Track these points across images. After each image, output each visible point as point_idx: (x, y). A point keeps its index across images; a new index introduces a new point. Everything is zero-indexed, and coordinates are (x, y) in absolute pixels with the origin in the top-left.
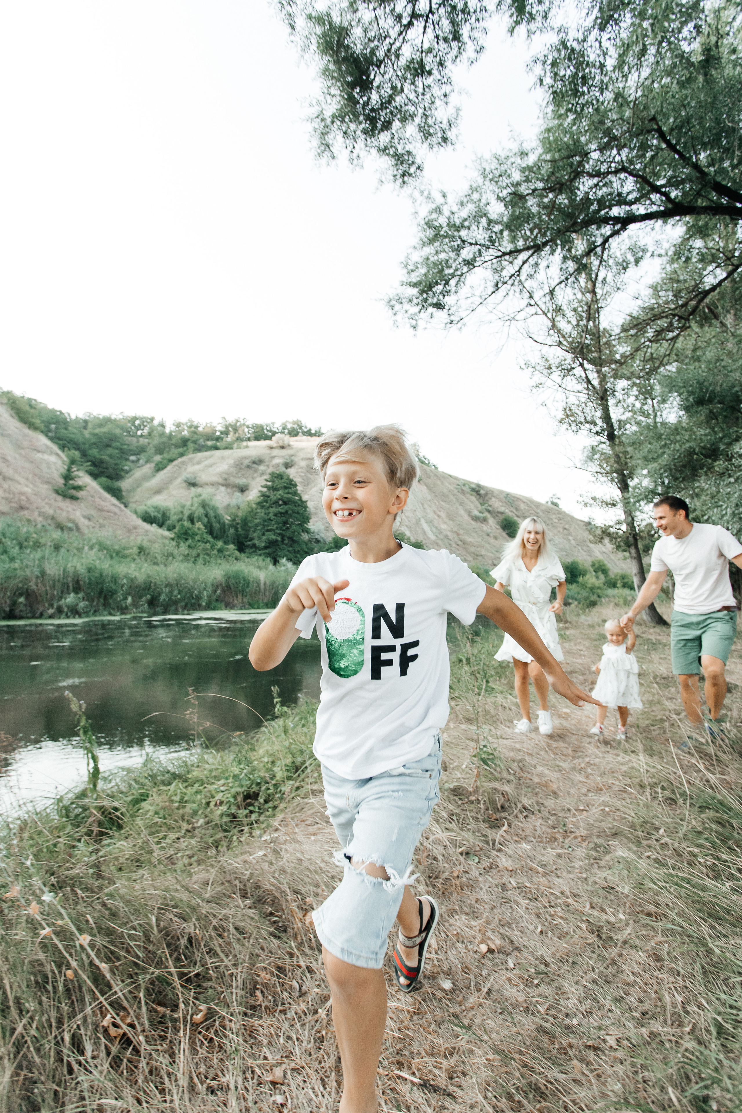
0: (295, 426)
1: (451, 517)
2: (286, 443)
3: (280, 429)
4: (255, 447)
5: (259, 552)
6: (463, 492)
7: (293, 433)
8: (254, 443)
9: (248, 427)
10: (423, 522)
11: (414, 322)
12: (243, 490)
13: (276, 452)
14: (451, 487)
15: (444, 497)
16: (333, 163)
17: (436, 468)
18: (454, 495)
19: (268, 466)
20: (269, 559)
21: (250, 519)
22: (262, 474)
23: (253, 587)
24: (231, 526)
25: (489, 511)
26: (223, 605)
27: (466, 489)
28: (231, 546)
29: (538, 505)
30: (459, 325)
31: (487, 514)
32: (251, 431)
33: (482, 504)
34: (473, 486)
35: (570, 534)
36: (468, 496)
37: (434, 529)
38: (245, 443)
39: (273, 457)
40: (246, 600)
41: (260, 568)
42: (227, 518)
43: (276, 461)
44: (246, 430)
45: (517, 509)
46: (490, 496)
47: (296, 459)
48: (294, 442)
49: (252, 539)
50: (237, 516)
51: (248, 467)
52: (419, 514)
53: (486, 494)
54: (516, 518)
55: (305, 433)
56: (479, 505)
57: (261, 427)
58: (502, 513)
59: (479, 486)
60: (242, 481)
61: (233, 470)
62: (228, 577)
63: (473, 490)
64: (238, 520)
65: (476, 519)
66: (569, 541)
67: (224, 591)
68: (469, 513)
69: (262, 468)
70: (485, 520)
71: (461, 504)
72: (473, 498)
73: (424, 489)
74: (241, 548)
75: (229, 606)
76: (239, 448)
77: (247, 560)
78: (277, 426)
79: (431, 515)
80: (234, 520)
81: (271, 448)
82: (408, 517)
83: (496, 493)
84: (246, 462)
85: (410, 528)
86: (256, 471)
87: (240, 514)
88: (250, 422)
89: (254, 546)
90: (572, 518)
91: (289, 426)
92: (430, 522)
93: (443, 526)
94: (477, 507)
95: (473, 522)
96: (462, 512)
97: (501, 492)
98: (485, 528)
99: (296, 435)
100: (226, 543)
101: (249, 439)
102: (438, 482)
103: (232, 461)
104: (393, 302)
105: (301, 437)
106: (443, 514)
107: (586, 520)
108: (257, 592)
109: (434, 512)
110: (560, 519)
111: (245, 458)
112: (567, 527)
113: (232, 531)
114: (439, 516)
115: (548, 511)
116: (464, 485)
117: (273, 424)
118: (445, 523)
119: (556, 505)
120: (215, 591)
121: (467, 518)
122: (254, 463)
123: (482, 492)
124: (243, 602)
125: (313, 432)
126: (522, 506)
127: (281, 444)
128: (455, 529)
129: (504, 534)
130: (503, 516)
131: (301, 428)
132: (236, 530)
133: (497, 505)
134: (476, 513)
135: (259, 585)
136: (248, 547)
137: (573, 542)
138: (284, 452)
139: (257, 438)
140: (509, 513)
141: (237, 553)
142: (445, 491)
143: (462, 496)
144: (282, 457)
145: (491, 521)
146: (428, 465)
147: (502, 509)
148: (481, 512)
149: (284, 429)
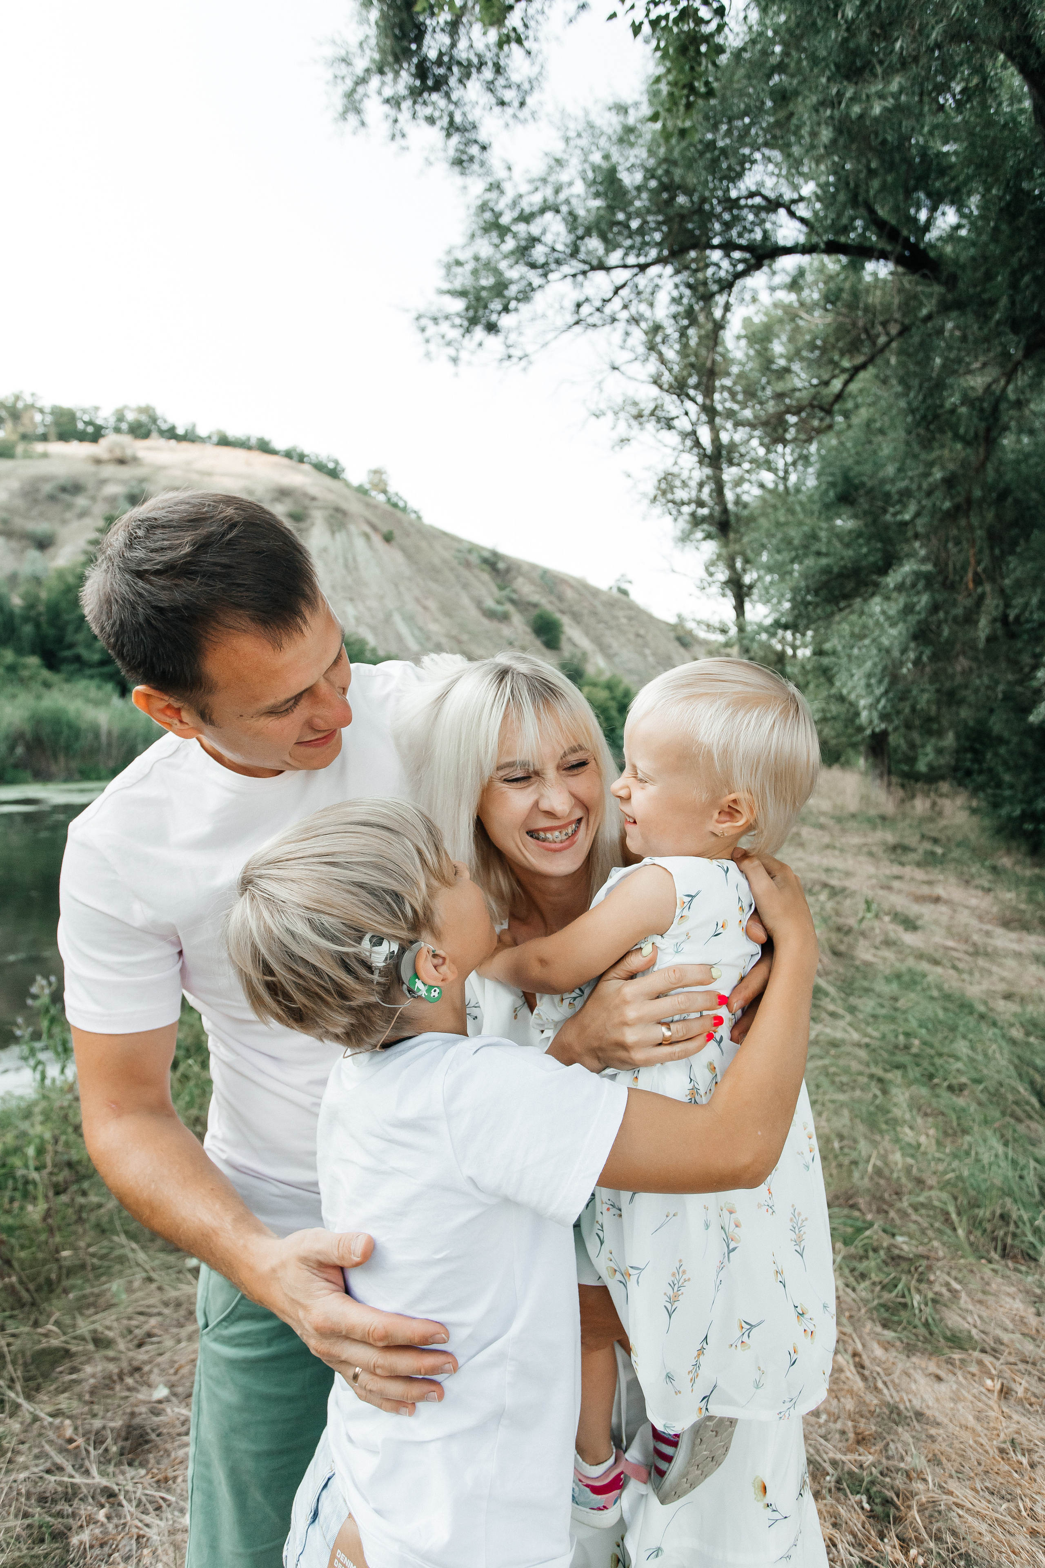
0: (144, 418)
1: (447, 610)
2: (129, 452)
3: (112, 422)
4: (64, 457)
5: (89, 672)
6: (468, 565)
7: (140, 431)
8: (56, 448)
9: (41, 411)
10: (397, 619)
11: (451, 351)
12: (43, 544)
13: (109, 471)
14: (447, 555)
15: (433, 572)
16: (362, 131)
17: (419, 518)
18: (452, 569)
19: (93, 499)
20: (109, 687)
21: (63, 605)
22: (83, 514)
23: (86, 741)
24: (26, 619)
25: (513, 602)
26: (28, 774)
27: (474, 559)
28: (33, 661)
29: (595, 593)
30: (523, 363)
31: (509, 607)
32: (49, 419)
33: (501, 588)
34: (486, 554)
35: (646, 645)
36: (477, 571)
37: (416, 632)
38: (40, 447)
39: (104, 482)
40: (74, 764)
41: (97, 703)
42: (17, 601)
43: (111, 489)
44: (38, 417)
45: (561, 598)
46: (513, 573)
47: (149, 487)
48: (142, 449)
49: (71, 646)
50: (37, 598)
51: (52, 498)
52: (391, 603)
53: (508, 570)
54: (558, 616)
55: (162, 433)
56: (495, 589)
57: (71, 416)
58: (535, 606)
59: (495, 554)
60: (41, 527)
61: (19, 503)
62: (37, 721)
63: (485, 561)
64: (41, 608)
65: (490, 614)
66: (644, 656)
67: (29, 748)
68: (479, 604)
69: (81, 501)
70: (505, 618)
71: (465, 586)
72: (486, 577)
73: (399, 557)
74: (52, 662)
75: (41, 776)
76: (28, 456)
77: (66, 687)
78: (105, 416)
79: (411, 606)
80: (31, 606)
81: (98, 461)
82: (369, 609)
83: (525, 568)
84: (47, 488)
85: (374, 629)
86: (69, 506)
87: (44, 595)
88: (47, 402)
89: (78, 659)
90: (651, 618)
91: (131, 416)
92: (409, 619)
93: (433, 627)
94: (492, 594)
95: (485, 621)
96: (466, 601)
97: (534, 567)
98: (506, 631)
99: (146, 435)
100: (20, 651)
101: (44, 438)
102: (424, 544)
103: (15, 485)
104: (424, 322)
105: (155, 441)
106: (432, 604)
107: (673, 620)
108: (94, 751)
109: (417, 600)
110: (630, 619)
111: (45, 479)
112: (642, 632)
113: (28, 629)
114: (426, 608)
115: (611, 604)
116: (470, 551)
117: (97, 409)
118: (436, 620)
119: (624, 592)
120: (12, 748)
121: (474, 613)
122: (64, 489)
123: (501, 566)
124: (68, 769)
125: (180, 431)
126: (569, 594)
127: (118, 453)
128: (454, 632)
129: (538, 643)
130: (536, 612)
131: (154, 420)
132: (38, 625)
133: (526, 590)
134: (490, 603)
135: (97, 736)
136: (66, 660)
137: (651, 659)
138: (125, 472)
139: (64, 437)
140: (547, 604)
141: (46, 674)
142: (436, 561)
143: (465, 573)
144: (123, 482)
145: (518, 620)
146: (404, 510)
147: (535, 598)
148: (499, 602)
149: (120, 418)
